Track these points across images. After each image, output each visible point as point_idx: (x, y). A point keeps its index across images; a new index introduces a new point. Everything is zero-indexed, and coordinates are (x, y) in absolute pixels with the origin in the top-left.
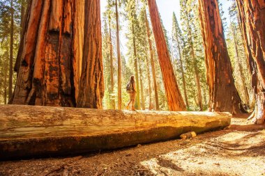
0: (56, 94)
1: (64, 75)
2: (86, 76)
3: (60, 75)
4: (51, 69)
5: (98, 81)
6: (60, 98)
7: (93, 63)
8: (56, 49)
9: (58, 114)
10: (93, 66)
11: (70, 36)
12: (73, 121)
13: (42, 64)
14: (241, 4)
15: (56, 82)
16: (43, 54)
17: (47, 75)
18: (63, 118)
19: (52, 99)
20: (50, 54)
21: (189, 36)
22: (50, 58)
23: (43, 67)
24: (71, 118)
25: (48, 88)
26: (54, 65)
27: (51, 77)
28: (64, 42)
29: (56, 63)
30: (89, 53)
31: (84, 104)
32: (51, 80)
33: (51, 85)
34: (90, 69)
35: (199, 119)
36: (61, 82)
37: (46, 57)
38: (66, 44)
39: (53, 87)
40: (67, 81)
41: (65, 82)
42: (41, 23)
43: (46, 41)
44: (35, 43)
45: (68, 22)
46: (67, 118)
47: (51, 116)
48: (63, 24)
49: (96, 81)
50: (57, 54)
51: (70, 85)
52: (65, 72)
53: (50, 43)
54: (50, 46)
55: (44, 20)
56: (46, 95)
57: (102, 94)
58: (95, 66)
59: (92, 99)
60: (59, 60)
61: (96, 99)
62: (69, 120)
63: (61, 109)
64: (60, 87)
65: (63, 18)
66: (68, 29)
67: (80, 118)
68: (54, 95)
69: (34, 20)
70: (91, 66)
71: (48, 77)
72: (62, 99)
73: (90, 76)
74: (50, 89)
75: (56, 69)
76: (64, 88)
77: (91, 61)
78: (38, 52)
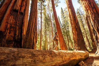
0: (11, 41)
1: (18, 31)
2: (29, 32)
3: (15, 31)
4: (11, 27)
5: (35, 35)
6: (13, 43)
7: (33, 27)
8: (16, 18)
9: (12, 54)
10: (33, 28)
11: (23, 14)
12: (25, 60)
13: (6, 24)
15: (12, 34)
16: (8, 19)
17: (8, 30)
18: (16, 58)
20: (11, 20)
21: (64, 24)
22: (11, 22)
23: (7, 26)
24: (23, 57)
25: (7, 37)
26: (13, 26)
27: (10, 31)
28: (20, 17)
29: (14, 25)
30: (32, 22)
31: (27, 47)
32: (9, 33)
33: (9, 35)
34: (32, 29)
36: (15, 35)
37: (9, 21)
38: (21, 18)
39: (10, 37)
40: (19, 35)
41: (17, 35)
42: (10, 6)
43: (11, 14)
44: (5, 14)
45: (23, 8)
46: (20, 57)
47: (5, 56)
48: (21, 9)
49: (34, 35)
50: (15, 21)
51: (20, 37)
52: (18, 30)
53: (13, 15)
54: (12, 16)
55: (11, 5)
56: (5, 41)
57: (36, 42)
58: (34, 28)
59: (32, 44)
60: (16, 24)
61: (34, 44)
62: (21, 59)
64: (14, 37)
65: (21, 6)
66: (23, 11)
67: (30, 57)
68: (10, 41)
69: (6, 4)
70: (32, 28)
71: (8, 31)
72: (14, 44)
73: (31, 33)
74: (9, 37)
75: (13, 28)
76: (16, 38)
78: (5, 18)
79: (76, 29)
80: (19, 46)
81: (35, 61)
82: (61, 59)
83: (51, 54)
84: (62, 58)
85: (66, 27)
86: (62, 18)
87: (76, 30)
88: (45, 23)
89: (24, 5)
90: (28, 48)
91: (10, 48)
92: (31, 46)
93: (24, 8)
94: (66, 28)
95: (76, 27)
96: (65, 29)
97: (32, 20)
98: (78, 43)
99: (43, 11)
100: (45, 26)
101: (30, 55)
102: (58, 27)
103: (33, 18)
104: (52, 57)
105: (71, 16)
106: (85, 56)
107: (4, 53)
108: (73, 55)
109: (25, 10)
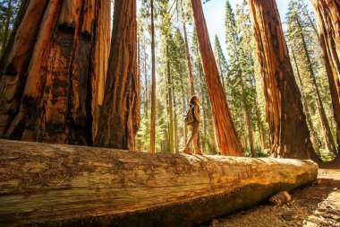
0: (61, 125)
1: (77, 96)
2: (112, 96)
3: (70, 95)
4: (56, 83)
5: (131, 107)
6: (67, 131)
7: (125, 79)
8: (68, 53)
9: (62, 160)
10: (123, 84)
11: (91, 38)
13: (42, 73)
14: (326, 14)
15: (62, 105)
16: (44, 59)
17: (48, 92)
19: (52, 133)
20: (56, 60)
21: (237, 63)
22: (56, 66)
23: (43, 80)
24: (91, 170)
25: (48, 113)
26: (61, 78)
27: (55, 95)
28: (82, 47)
29: (65, 75)
30: (119, 65)
31: (107, 142)
32: (54, 102)
33: (52, 109)
34: (119, 88)
35: (288, 170)
36: (70, 106)
37: (49, 64)
38: (83, 50)
39: (57, 113)
40: (80, 105)
41: (77, 106)
42: (47, 12)
43: (52, 41)
44: (34, 41)
45: (89, 18)
46: (82, 169)
48: (81, 20)
49: (128, 108)
50: (68, 62)
51: (84, 112)
52: (79, 91)
53: (59, 44)
54: (58, 47)
55: (51, 9)
56: (44, 126)
57: (136, 128)
58: (127, 84)
59: (121, 134)
60: (71, 71)
61: (127, 135)
63: (69, 149)
64: (68, 114)
65: (82, 12)
66: (88, 27)
68: (56, 126)
69: (36, 7)
70: (120, 83)
71: (50, 96)
72: (70, 134)
73: (118, 99)
74: (52, 115)
75: (64, 84)
76: (75, 116)
77: (121, 76)
78: (37, 54)
79: (278, 81)
80: (85, 141)
81: (122, 181)
82: (207, 180)
83: (174, 164)
84: (211, 178)
85: (243, 74)
86: (229, 43)
87: (278, 86)
88: (168, 63)
89: (91, 7)
90: (110, 146)
91: (56, 146)
92: (120, 139)
93: (93, 17)
94: (244, 79)
95: (277, 73)
96: (241, 82)
97: (120, 58)
98: (282, 133)
99: (158, 22)
100: (169, 75)
101: (110, 165)
102: (212, 76)
103: (123, 49)
104: (177, 173)
105: (263, 34)
106: (299, 177)
107: (41, 158)
108: (252, 170)
109: (95, 24)
